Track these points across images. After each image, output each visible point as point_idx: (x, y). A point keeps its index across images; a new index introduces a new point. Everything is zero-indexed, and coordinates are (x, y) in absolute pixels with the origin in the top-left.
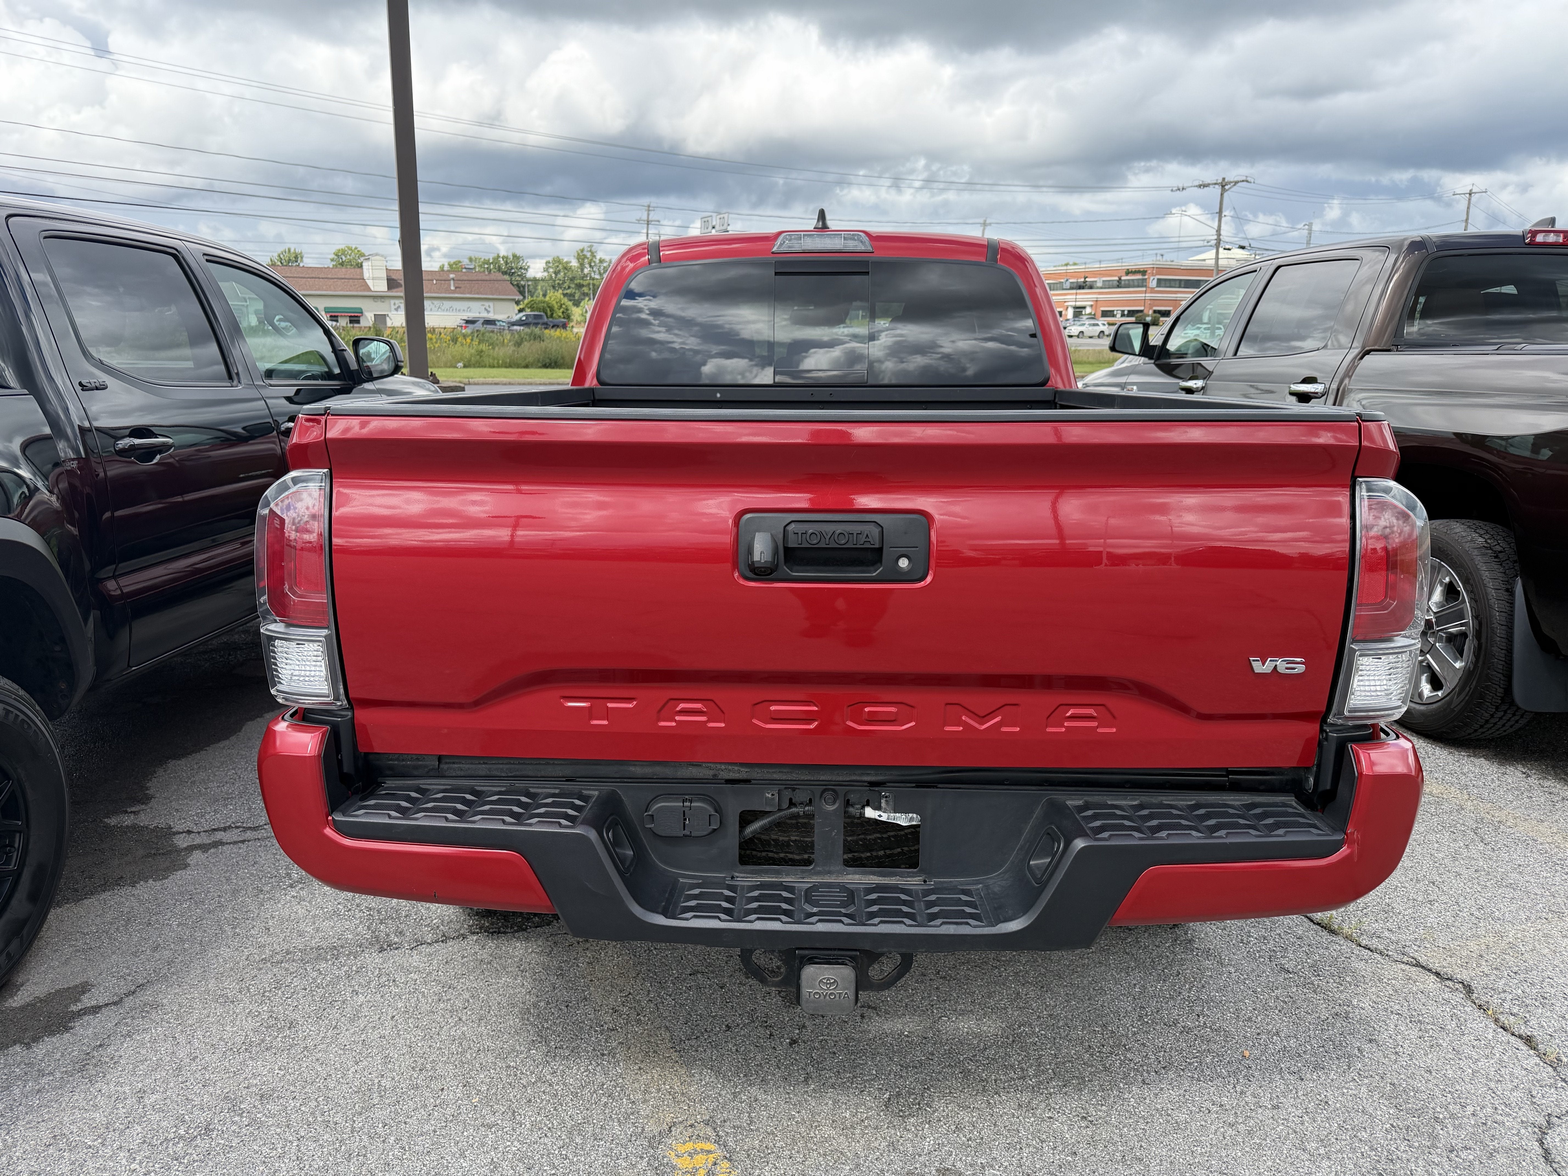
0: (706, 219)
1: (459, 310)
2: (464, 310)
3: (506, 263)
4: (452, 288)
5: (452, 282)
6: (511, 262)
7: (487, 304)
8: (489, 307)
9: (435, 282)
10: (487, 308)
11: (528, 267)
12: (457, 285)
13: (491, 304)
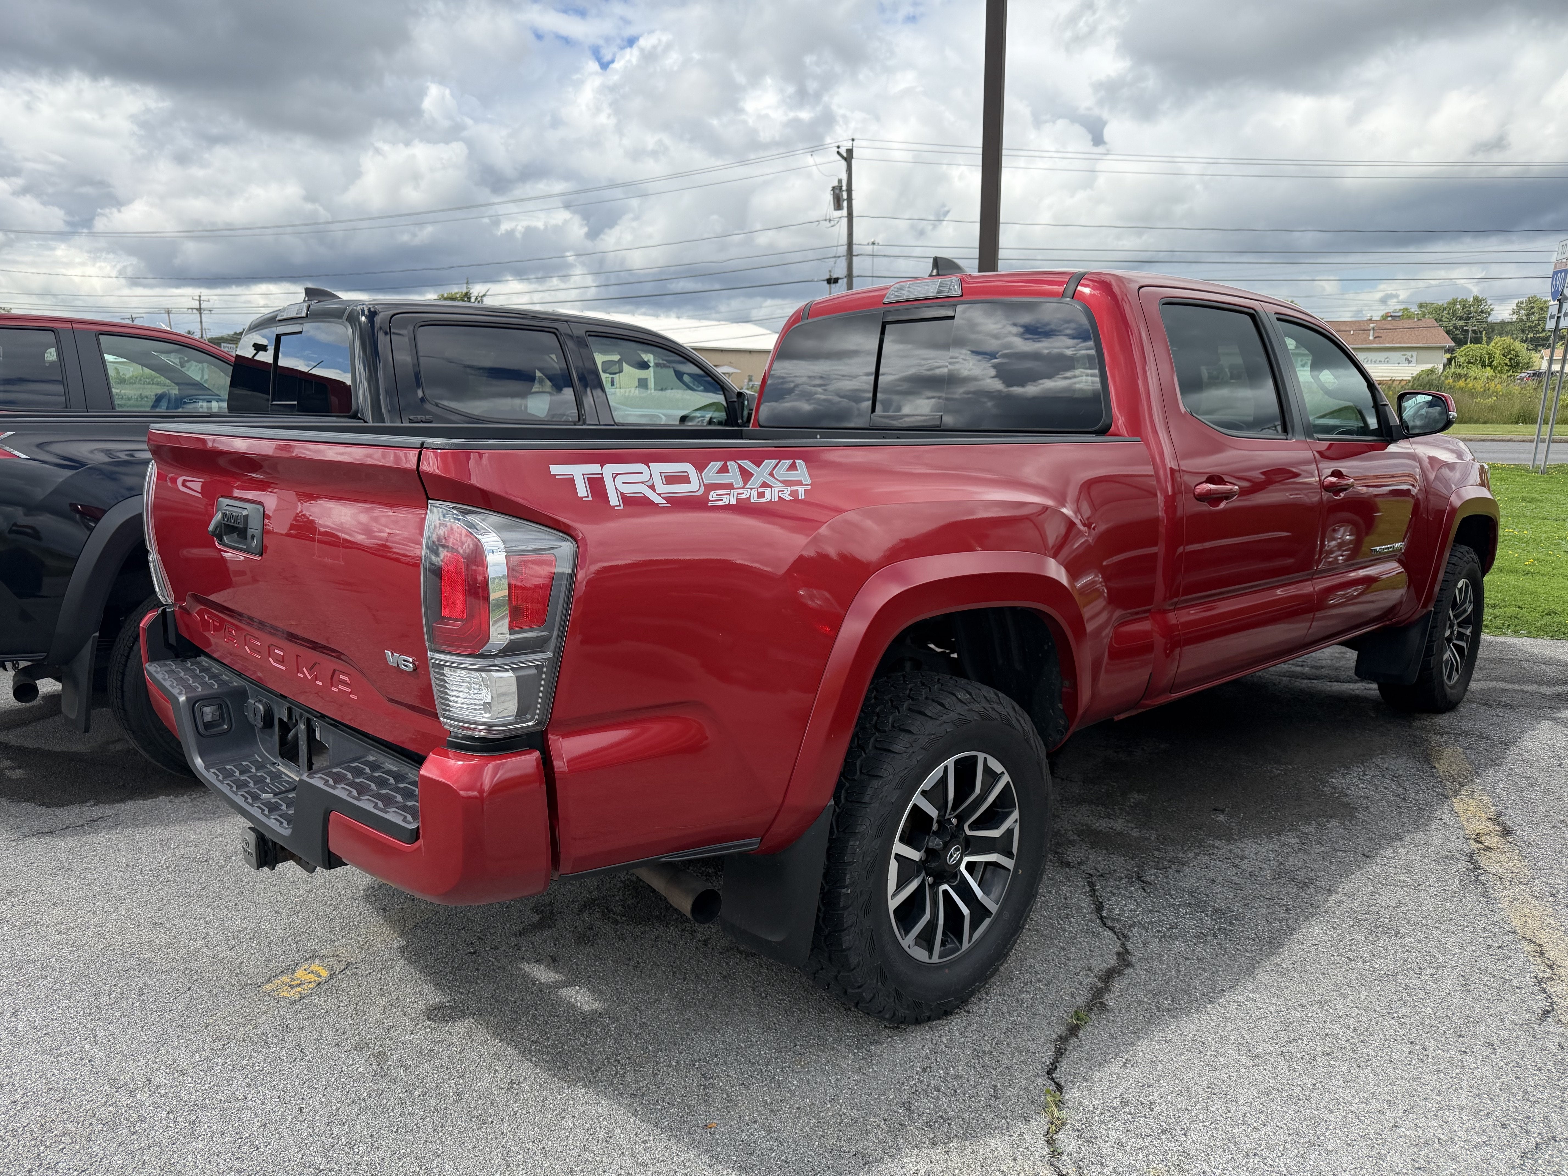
0: (1564, 243)
1: (1375, 362)
2: (1380, 361)
3: (1464, 307)
4: (1371, 338)
5: (1372, 332)
6: (1470, 306)
7: (1409, 353)
8: (1412, 356)
9: (1352, 332)
10: (1409, 358)
11: (1492, 310)
12: (1376, 335)
13: (1414, 354)
